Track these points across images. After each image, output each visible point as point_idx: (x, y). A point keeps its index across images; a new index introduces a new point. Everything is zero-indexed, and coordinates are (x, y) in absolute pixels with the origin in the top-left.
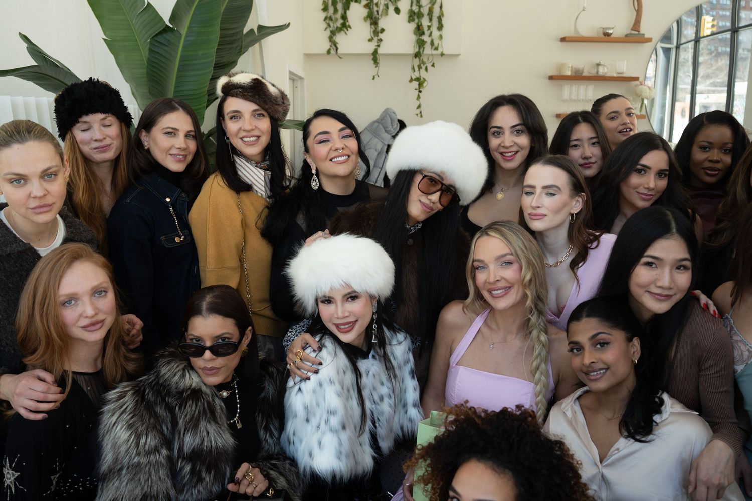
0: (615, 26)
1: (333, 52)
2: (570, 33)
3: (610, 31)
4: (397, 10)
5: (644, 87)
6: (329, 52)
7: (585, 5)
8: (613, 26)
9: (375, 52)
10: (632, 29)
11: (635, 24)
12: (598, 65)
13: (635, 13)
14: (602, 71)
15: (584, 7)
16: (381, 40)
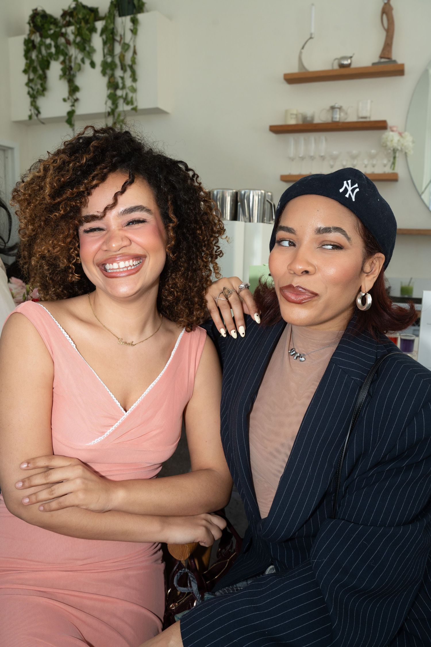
0: (354, 54)
1: (34, 117)
2: (294, 69)
3: (346, 62)
4: (93, 65)
5: (391, 133)
6: (30, 117)
7: (313, 31)
8: (350, 55)
9: (71, 114)
10: (381, 57)
11: (384, 49)
12: (333, 108)
13: (384, 34)
14: (338, 117)
15: (311, 34)
16: (77, 100)
